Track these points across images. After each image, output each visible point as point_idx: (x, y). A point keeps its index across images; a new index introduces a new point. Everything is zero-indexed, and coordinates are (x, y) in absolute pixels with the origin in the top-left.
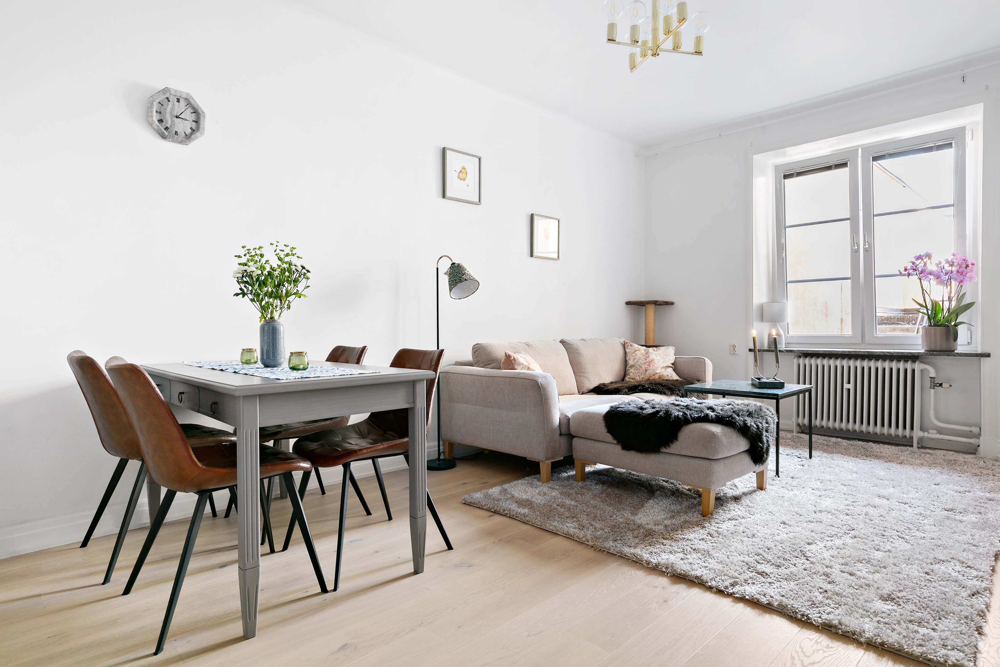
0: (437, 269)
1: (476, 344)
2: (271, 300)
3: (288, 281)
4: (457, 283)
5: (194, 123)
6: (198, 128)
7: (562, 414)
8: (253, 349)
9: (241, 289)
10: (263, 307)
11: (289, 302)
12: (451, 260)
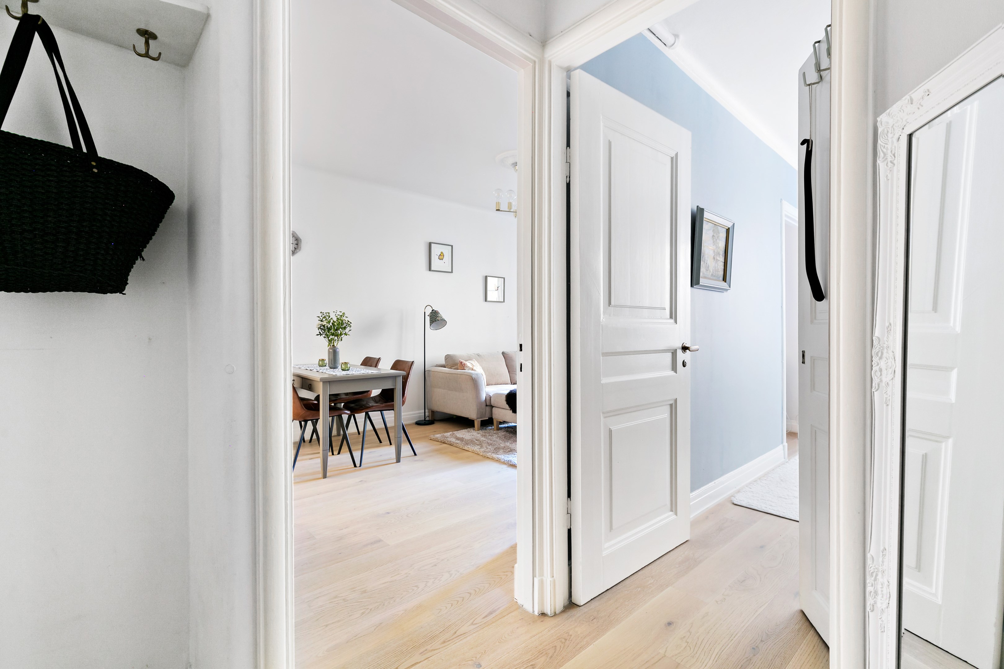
0: (425, 312)
1: (447, 355)
2: (333, 337)
3: (341, 328)
4: (433, 322)
5: (296, 245)
6: (298, 247)
7: (487, 394)
8: (324, 359)
9: (319, 332)
10: (329, 340)
11: (342, 337)
12: (432, 308)
